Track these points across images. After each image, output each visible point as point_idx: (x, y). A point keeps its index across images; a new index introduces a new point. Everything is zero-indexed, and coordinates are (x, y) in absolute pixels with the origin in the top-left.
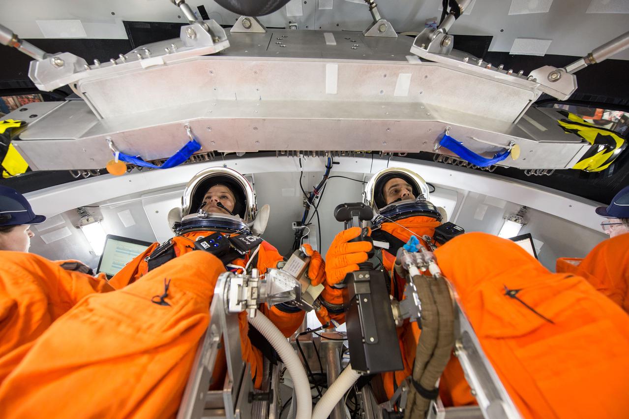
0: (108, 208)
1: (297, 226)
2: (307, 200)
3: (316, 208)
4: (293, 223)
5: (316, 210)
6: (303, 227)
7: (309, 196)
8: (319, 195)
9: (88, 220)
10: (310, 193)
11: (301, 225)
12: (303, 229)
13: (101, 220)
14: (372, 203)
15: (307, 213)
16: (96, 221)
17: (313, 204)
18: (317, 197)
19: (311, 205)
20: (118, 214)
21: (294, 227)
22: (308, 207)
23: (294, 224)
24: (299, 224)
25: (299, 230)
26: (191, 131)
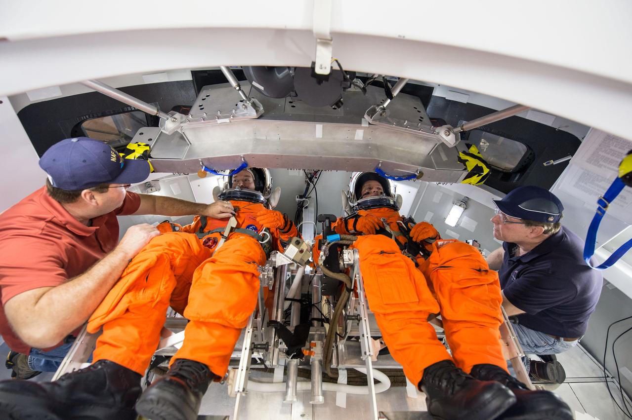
0: (164, 181)
1: (300, 198)
2: (308, 180)
3: (314, 186)
4: (296, 197)
5: (314, 187)
6: (304, 199)
7: (309, 176)
8: (318, 176)
9: (151, 190)
10: (311, 174)
11: (302, 198)
12: (304, 201)
13: (159, 190)
14: (353, 194)
15: (307, 189)
16: (157, 191)
17: (313, 182)
18: (316, 178)
19: (311, 184)
20: (170, 185)
21: (297, 200)
22: (309, 185)
23: (298, 197)
24: (301, 197)
25: (301, 202)
26: (244, 159)
